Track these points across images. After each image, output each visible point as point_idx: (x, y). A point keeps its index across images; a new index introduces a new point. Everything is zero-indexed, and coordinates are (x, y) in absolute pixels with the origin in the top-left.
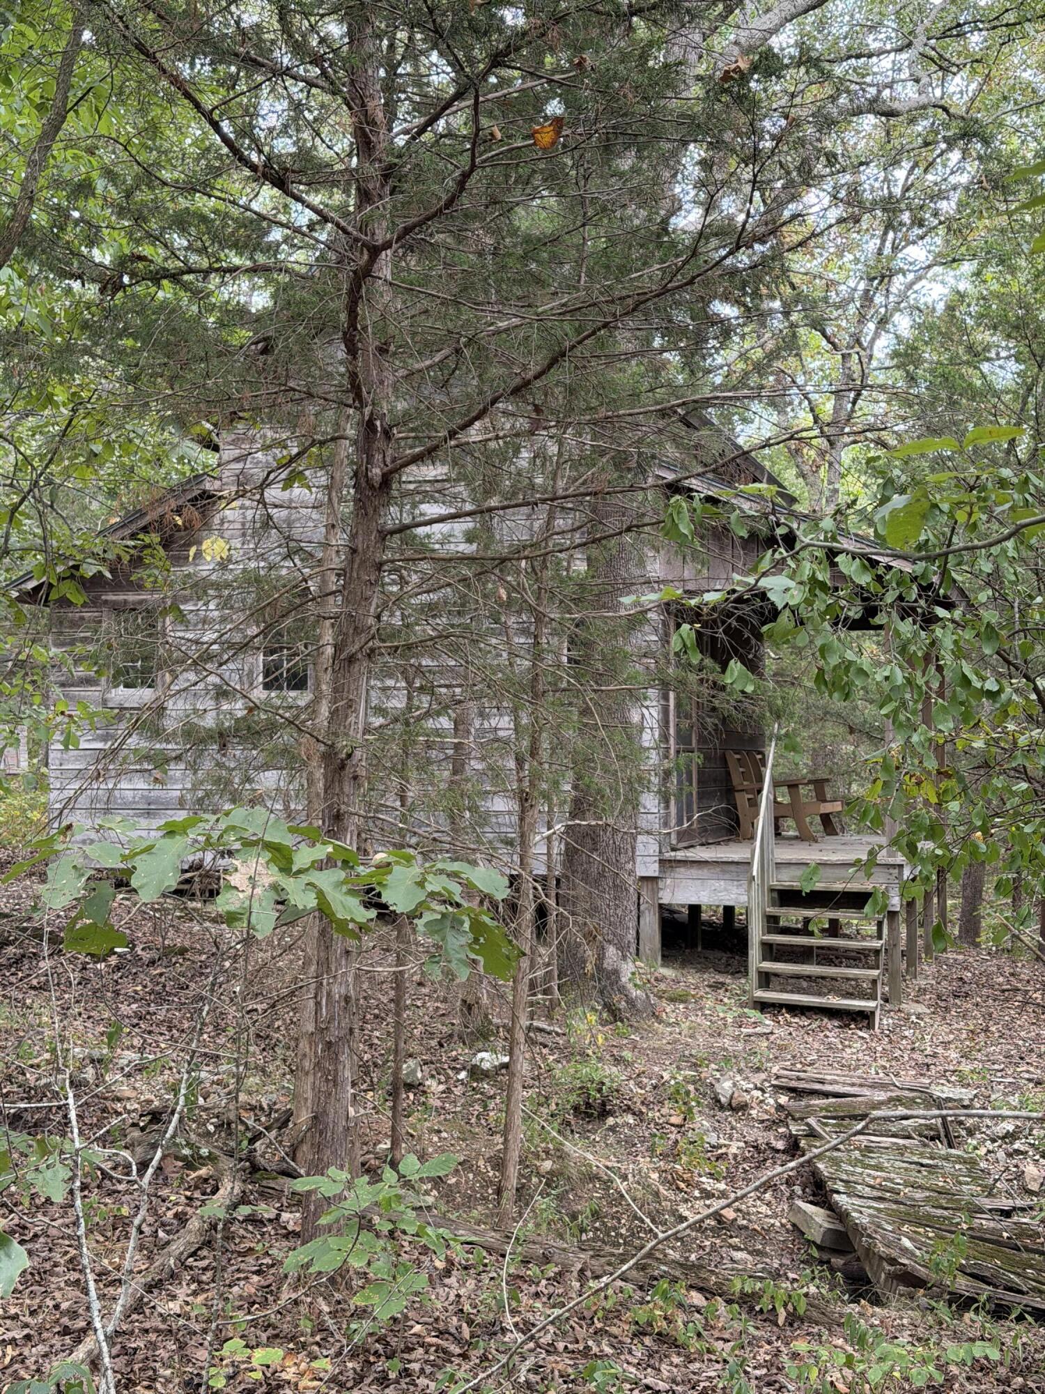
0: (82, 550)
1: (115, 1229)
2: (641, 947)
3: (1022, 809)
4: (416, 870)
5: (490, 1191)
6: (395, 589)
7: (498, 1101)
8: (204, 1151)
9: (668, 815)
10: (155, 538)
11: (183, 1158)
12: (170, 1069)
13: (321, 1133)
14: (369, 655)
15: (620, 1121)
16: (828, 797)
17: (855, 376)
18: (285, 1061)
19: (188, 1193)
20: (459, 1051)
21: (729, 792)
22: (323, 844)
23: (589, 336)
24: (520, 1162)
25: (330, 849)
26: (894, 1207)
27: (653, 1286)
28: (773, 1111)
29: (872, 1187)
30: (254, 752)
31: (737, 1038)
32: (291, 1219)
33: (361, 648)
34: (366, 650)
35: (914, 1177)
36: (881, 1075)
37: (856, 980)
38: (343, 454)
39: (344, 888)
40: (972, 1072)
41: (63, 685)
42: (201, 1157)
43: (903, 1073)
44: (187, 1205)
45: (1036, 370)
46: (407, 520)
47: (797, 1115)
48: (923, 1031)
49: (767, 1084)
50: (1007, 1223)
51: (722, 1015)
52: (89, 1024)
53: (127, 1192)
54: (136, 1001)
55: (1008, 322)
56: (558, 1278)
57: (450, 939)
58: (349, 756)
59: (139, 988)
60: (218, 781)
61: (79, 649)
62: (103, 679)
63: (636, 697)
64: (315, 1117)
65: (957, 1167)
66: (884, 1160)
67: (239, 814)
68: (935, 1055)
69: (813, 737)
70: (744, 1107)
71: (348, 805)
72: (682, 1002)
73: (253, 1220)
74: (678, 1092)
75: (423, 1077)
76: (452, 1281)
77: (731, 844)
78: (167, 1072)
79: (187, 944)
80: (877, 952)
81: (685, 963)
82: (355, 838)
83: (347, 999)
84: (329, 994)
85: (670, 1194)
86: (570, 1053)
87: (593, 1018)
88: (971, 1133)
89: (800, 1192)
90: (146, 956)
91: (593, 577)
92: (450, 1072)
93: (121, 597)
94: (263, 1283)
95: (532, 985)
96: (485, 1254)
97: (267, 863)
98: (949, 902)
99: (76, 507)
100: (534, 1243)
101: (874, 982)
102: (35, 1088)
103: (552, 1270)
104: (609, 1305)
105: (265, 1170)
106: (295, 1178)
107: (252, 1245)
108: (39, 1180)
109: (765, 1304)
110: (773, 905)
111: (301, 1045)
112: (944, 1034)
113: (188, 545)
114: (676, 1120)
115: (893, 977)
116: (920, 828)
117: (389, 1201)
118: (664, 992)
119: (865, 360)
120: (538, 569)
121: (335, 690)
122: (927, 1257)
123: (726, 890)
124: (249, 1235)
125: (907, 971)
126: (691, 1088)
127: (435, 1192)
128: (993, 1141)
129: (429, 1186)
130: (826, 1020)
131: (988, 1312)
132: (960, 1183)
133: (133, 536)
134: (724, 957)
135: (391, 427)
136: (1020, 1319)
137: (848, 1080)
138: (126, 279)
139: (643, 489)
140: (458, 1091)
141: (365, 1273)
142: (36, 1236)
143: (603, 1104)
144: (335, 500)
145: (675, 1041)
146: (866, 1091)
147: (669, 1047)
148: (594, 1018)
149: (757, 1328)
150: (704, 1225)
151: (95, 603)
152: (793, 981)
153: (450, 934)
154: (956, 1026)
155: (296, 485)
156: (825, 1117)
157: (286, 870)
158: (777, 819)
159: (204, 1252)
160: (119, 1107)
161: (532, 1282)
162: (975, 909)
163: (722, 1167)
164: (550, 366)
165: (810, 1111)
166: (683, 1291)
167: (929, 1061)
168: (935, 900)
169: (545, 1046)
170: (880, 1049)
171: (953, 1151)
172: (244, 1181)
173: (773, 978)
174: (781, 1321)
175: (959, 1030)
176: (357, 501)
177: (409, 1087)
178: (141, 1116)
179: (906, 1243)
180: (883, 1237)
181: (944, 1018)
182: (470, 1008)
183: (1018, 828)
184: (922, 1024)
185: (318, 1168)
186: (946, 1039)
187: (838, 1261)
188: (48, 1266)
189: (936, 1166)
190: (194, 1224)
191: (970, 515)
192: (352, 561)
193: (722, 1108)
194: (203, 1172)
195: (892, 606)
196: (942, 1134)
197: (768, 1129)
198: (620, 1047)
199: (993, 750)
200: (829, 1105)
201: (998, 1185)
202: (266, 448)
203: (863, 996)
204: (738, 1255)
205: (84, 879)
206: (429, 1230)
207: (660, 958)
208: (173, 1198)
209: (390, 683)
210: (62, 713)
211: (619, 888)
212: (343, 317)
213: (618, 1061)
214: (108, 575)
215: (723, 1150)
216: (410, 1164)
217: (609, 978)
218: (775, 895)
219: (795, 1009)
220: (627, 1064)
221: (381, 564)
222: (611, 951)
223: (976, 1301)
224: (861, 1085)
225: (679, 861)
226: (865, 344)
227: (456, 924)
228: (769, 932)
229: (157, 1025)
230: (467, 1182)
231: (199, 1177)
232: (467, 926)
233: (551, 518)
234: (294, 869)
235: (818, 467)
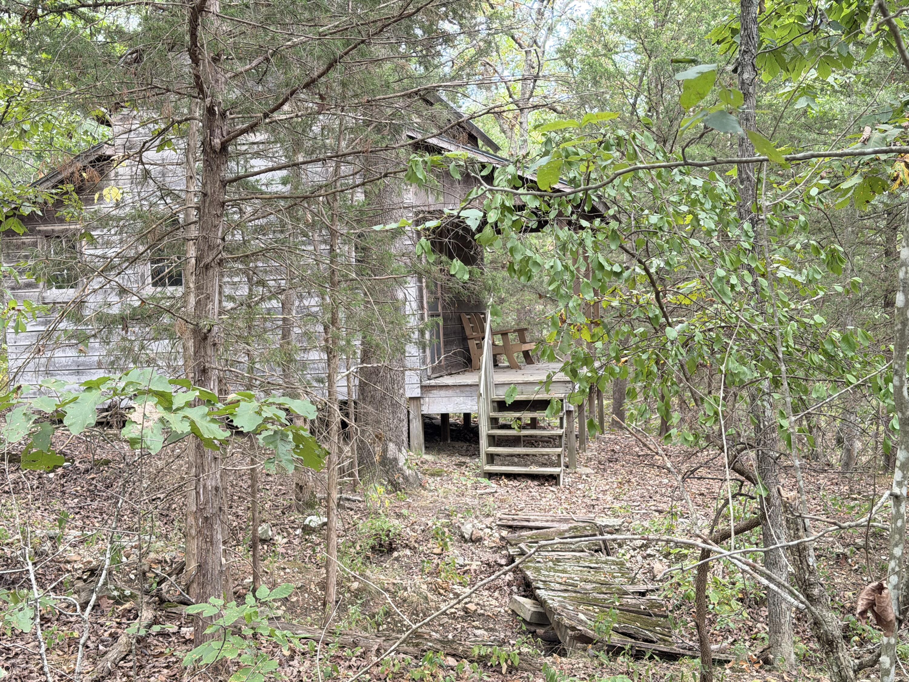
0: (19, 197)
1: (69, 646)
2: (411, 443)
3: (641, 344)
4: (255, 404)
5: (319, 604)
6: (236, 217)
7: (322, 546)
8: (127, 592)
9: (425, 357)
10: (70, 187)
11: (114, 598)
12: (103, 540)
13: (204, 576)
14: (219, 264)
15: (401, 553)
16: (528, 339)
17: (534, 65)
18: (180, 530)
19: (118, 620)
20: (295, 516)
21: (464, 339)
22: (193, 390)
23: (353, 48)
24: (338, 584)
25: (197, 393)
26: (574, 595)
27: (423, 656)
28: (498, 541)
29: (561, 584)
30: (147, 329)
31: (474, 497)
32: (188, 631)
33: (213, 259)
34: (217, 260)
35: (586, 574)
36: (565, 514)
37: (548, 455)
38: (195, 129)
39: (208, 418)
40: (621, 508)
41: (13, 289)
42: (126, 596)
43: (578, 511)
44: (118, 627)
45: (647, 59)
46: (242, 172)
47: (513, 542)
48: (590, 484)
49: (493, 524)
50: (643, 600)
51: (464, 483)
52: (45, 514)
53: (76, 622)
54: (77, 497)
55: (628, 28)
56: (363, 656)
57: (280, 446)
58: (209, 331)
59: (79, 488)
60: (124, 349)
61: (22, 264)
62: (41, 285)
63: (400, 282)
64: (200, 566)
65: (613, 567)
66: (567, 566)
67: (135, 374)
68: (597, 499)
69: (517, 302)
70: (480, 540)
71: (211, 363)
72: (439, 476)
73: (163, 634)
74: (437, 533)
75: (273, 534)
76: (295, 663)
77: (467, 373)
78: (100, 542)
79: (110, 457)
80: (560, 437)
81: (440, 451)
82: (216, 384)
83: (217, 489)
84: (204, 487)
85: (435, 598)
86: (366, 513)
87: (380, 489)
88: (620, 546)
89: (516, 590)
90: (82, 467)
91: (369, 204)
92: (290, 530)
93: (49, 228)
94: (171, 674)
95: (342, 471)
96: (315, 644)
97: (156, 405)
98: (605, 402)
99: (15, 166)
100: (347, 635)
101: (559, 456)
102: (11, 558)
103: (359, 651)
104: (395, 670)
105: (169, 601)
106: (188, 605)
107: (162, 650)
108: (13, 619)
109: (493, 661)
110: (494, 411)
111: (189, 520)
112: (602, 484)
113: (93, 192)
114: (437, 551)
115: (571, 451)
116: (578, 360)
117: (250, 616)
118: (427, 470)
119: (540, 54)
120: (331, 201)
121: (198, 288)
122: (592, 624)
123: (464, 403)
124: (160, 644)
125: (580, 447)
126: (446, 530)
127: (283, 608)
128: (634, 550)
129: (279, 604)
130: (530, 482)
131: (632, 656)
132: (614, 577)
133: (55, 187)
134: (465, 445)
135: (225, 111)
136: (651, 658)
137: (544, 518)
138: (40, 12)
139: (394, 148)
140: (297, 542)
141: (238, 662)
142: (17, 654)
143: (391, 544)
144: (191, 160)
145: (435, 501)
146: (555, 524)
147: (431, 505)
148: (382, 490)
149: (489, 677)
150: (457, 615)
151: (32, 232)
152: (508, 458)
153: (279, 443)
154: (610, 480)
155: (166, 148)
156: (530, 542)
157: (168, 409)
158: (495, 356)
159: (130, 657)
160: (69, 567)
161: (346, 659)
162: (621, 405)
163: (467, 578)
164: (328, 69)
165: (521, 539)
166: (443, 657)
167: (594, 503)
168: (596, 402)
169: (352, 510)
170: (563, 497)
171: (609, 558)
172: (155, 610)
173: (496, 457)
174: (504, 671)
175: (612, 482)
176: (205, 161)
177: (264, 541)
178: (83, 572)
179: (582, 616)
180: (567, 614)
181: (603, 476)
182: (301, 488)
183: (639, 356)
184: (589, 480)
185: (203, 598)
186: (604, 489)
187: (540, 631)
188: (26, 673)
189: (599, 568)
190: (123, 639)
191: (588, 167)
192: (204, 201)
193: (466, 541)
194: (127, 606)
195: (554, 220)
196: (603, 548)
197: (495, 552)
198: (400, 507)
199: (625, 307)
200: (533, 535)
201: (637, 576)
202: (144, 124)
203: (553, 465)
204: (478, 632)
205: (31, 422)
206: (277, 632)
207: (423, 449)
208: (108, 623)
209: (236, 279)
210: (13, 309)
211: (395, 406)
212: (187, 38)
213: (399, 516)
214: (40, 213)
215: (468, 567)
216: (263, 591)
217: (391, 464)
218: (495, 404)
219: (510, 476)
220: (405, 517)
221: (224, 203)
222: (392, 446)
223: (623, 649)
224: (552, 521)
225: (434, 386)
226: (540, 44)
227: (284, 437)
228: (492, 428)
229: (93, 512)
230: (303, 600)
231: (125, 609)
232: (291, 437)
233: (337, 167)
234: (174, 407)
235: (513, 126)
